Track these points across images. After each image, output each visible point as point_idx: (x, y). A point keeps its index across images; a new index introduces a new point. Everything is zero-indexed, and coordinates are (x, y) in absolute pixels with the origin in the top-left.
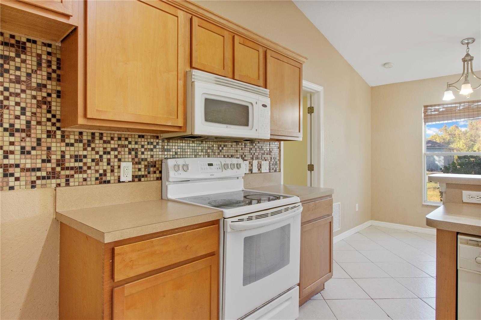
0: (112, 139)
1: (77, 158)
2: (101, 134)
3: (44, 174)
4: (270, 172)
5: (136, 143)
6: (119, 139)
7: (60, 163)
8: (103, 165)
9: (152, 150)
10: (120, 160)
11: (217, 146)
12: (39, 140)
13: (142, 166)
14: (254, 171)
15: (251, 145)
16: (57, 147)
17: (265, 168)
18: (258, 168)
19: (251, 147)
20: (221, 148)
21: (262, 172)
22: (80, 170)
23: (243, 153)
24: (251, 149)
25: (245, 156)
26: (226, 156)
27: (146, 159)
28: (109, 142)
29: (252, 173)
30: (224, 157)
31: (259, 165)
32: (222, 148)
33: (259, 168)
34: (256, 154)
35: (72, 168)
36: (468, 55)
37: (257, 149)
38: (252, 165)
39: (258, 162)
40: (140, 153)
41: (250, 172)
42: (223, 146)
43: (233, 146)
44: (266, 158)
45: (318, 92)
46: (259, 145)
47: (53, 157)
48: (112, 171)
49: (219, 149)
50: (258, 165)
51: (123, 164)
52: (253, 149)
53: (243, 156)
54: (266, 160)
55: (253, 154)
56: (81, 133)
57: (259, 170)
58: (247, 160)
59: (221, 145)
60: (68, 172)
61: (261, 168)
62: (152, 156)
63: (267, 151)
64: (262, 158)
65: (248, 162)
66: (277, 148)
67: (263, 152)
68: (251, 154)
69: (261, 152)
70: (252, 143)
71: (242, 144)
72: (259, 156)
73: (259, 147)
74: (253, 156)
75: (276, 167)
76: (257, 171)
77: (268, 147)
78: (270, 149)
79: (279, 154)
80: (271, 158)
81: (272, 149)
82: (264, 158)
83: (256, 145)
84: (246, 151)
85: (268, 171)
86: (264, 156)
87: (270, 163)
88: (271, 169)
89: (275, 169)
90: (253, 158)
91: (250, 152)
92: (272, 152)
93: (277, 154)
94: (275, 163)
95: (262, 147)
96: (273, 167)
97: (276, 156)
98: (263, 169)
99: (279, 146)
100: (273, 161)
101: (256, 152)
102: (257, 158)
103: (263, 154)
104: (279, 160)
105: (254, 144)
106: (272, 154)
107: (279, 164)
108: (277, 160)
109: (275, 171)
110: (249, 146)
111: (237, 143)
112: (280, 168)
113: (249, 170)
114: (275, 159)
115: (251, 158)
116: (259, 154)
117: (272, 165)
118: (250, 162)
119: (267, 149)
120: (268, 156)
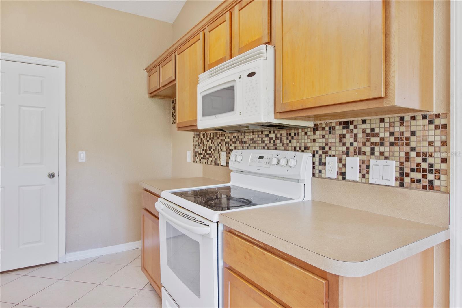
3: (203, 156)
4: (402, 185)
7: (206, 151)
8: (217, 153)
9: (235, 142)
10: (222, 150)
11: (286, 135)
12: (202, 139)
14: (349, 177)
15: (344, 128)
17: (381, 174)
18: (360, 172)
19: (344, 132)
20: (290, 138)
21: (371, 181)
22: (210, 156)
23: (327, 144)
24: (344, 136)
25: (331, 148)
26: (298, 149)
27: (232, 150)
29: (344, 179)
30: (295, 149)
31: (364, 167)
32: (293, 138)
33: (364, 172)
34: (356, 144)
37: (360, 136)
38: (344, 165)
39: (363, 162)
40: (230, 145)
41: (341, 177)
42: (293, 135)
43: (308, 134)
44: (386, 154)
46: (364, 126)
47: (205, 147)
48: (219, 157)
49: (288, 138)
50: (360, 166)
51: (222, 153)
52: (348, 136)
53: (327, 148)
54: (386, 158)
55: (348, 145)
57: (363, 176)
58: (334, 156)
59: (290, 134)
60: (207, 156)
61: (368, 172)
63: (392, 139)
64: (372, 154)
65: (336, 159)
66: (437, 127)
67: (377, 140)
68: (344, 144)
69: (373, 140)
70: (346, 125)
71: (324, 129)
72: (363, 149)
73: (364, 131)
74: (348, 148)
75: (431, 177)
76: (357, 177)
77: (397, 129)
78: (402, 133)
79: (444, 143)
80: (407, 154)
81: (413, 133)
82: (382, 153)
83: (356, 127)
84: (333, 139)
85: (393, 183)
86: (382, 149)
87: (402, 164)
88: (407, 180)
89: (425, 182)
90: (348, 153)
91: (340, 140)
92: (413, 138)
93: (438, 144)
94: (425, 166)
95: (373, 130)
96: (419, 176)
97: (431, 149)
98: (373, 177)
99: (443, 121)
100: (419, 160)
101: (356, 140)
102: (359, 152)
103: (376, 144)
104: (444, 161)
105: (352, 127)
106: (413, 144)
107: (447, 172)
108: (435, 160)
109: (424, 187)
110: (339, 130)
111: (315, 128)
112: (448, 181)
113: (338, 173)
114: (425, 157)
115: (344, 153)
116: (364, 145)
117: (413, 170)
118: (340, 161)
119: (391, 134)
120: (397, 148)
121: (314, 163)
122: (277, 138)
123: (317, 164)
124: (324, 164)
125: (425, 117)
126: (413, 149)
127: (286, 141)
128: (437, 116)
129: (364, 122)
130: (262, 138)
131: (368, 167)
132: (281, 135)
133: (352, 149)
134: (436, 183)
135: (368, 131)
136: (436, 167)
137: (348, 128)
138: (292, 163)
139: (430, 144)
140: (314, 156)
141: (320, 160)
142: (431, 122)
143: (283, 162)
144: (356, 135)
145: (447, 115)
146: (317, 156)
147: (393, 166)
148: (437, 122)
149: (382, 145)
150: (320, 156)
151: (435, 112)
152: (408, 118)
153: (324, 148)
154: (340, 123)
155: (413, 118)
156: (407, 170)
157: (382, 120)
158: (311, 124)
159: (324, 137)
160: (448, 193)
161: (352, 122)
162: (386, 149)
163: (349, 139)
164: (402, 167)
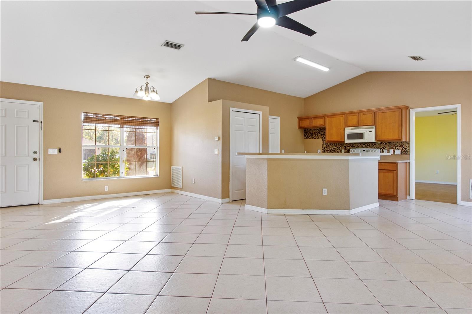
0: (340, 144)
1: (334, 149)
2: (338, 144)
3: (329, 151)
4: (402, 154)
5: (346, 145)
6: (342, 144)
7: (332, 149)
8: (339, 150)
9: (349, 147)
10: (342, 149)
12: (329, 145)
13: (347, 151)
16: (331, 147)
17: (398, 152)
22: (334, 151)
23: (384, 147)
24: (389, 145)
25: (385, 148)
27: (347, 149)
28: (339, 145)
30: (375, 148)
34: (392, 147)
35: (333, 151)
37: (393, 145)
38: (389, 151)
40: (346, 147)
42: (374, 145)
47: (331, 148)
48: (340, 151)
49: (372, 145)
50: (393, 151)
51: (342, 150)
56: (335, 144)
57: (394, 153)
60: (332, 151)
61: (395, 152)
62: (349, 148)
63: (400, 146)
64: (396, 149)
65: (387, 150)
66: (408, 144)
67: (397, 146)
68: (389, 147)
69: (396, 146)
70: (389, 143)
71: (384, 143)
72: (394, 148)
73: (394, 144)
74: (390, 148)
75: (407, 152)
76: (392, 153)
77: (401, 144)
78: (402, 145)
79: (409, 147)
80: (403, 148)
81: (404, 145)
82: (398, 149)
83: (392, 143)
84: (386, 146)
85: (400, 154)
86: (398, 148)
87: (402, 150)
88: (403, 153)
89: (406, 153)
90: (390, 149)
91: (388, 146)
92: (404, 146)
93: (408, 147)
94: (406, 150)
95: (396, 144)
96: (405, 152)
97: (407, 148)
98: (396, 153)
99: (409, 143)
100: (405, 149)
101: (392, 146)
102: (393, 148)
103: (397, 147)
104: (409, 149)
105: (391, 143)
106: (404, 147)
107: (409, 151)
108: (407, 149)
109: (406, 154)
110: (388, 144)
111: (381, 143)
112: (409, 153)
114: (406, 149)
115: (389, 149)
116: (394, 147)
117: (404, 151)
118: (388, 150)
119: (400, 145)
120: (401, 147)
121: (381, 151)
122: (368, 145)
123: (382, 151)
124: (384, 151)
125: (406, 142)
126: (404, 148)
127: (371, 146)
128: (408, 142)
129: (394, 142)
130: (362, 145)
131: (395, 151)
132: (369, 145)
133: (391, 148)
134: (408, 153)
135: (395, 144)
136: (408, 150)
137: (390, 143)
138: (376, 151)
139: (407, 147)
140: (381, 150)
141: (383, 150)
142: (407, 143)
143: (373, 151)
145: (409, 142)
146: (382, 149)
147: (400, 150)
148: (408, 143)
149: (398, 147)
150: (383, 149)
151: (407, 141)
152: (403, 142)
154: (388, 142)
155: (404, 142)
156: (403, 151)
157: (398, 142)
158: (380, 142)
159: (383, 145)
160: (409, 154)
161: (391, 142)
162: (399, 148)
163: (390, 146)
164: (402, 151)
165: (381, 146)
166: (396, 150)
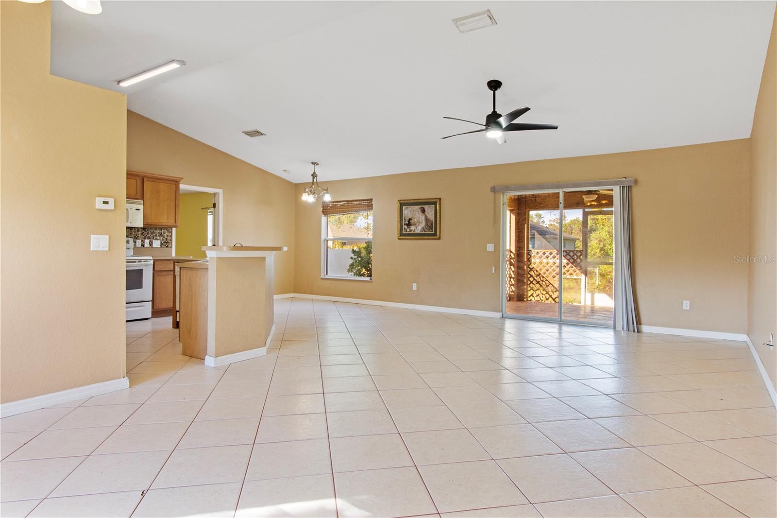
4: (161, 247)
14: (145, 246)
15: (143, 230)
17: (157, 244)
18: (149, 244)
21: (154, 246)
25: (138, 237)
29: (144, 247)
34: (148, 235)
36: (314, 173)
38: (144, 242)
39: (150, 241)
45: (218, 193)
54: (157, 240)
57: (151, 245)
61: (152, 244)
63: (159, 234)
64: (153, 238)
65: (140, 240)
68: (144, 235)
69: (153, 234)
71: (135, 229)
72: (151, 237)
73: (151, 232)
75: (168, 244)
76: (149, 246)
78: (161, 233)
80: (163, 238)
83: (148, 230)
84: (139, 234)
85: (159, 247)
86: (156, 237)
88: (163, 245)
90: (145, 238)
91: (142, 234)
92: (164, 234)
94: (167, 241)
95: (153, 231)
96: (165, 244)
97: (168, 237)
100: (165, 240)
102: (149, 238)
103: (155, 235)
105: (146, 230)
106: (164, 236)
108: (169, 240)
109: (167, 247)
110: (141, 231)
113: (142, 245)
114: (167, 239)
115: (143, 238)
118: (142, 241)
120: (160, 237)
124: (136, 242)
129: (151, 229)
131: (152, 242)
136: (169, 242)
144: (148, 233)
147: (159, 241)
148: (169, 230)
150: (133, 239)
153: (135, 237)
155: (164, 229)
156: (163, 243)
157: (156, 228)
163: (145, 233)
164: (161, 242)
165: (131, 234)
166: (154, 241)
